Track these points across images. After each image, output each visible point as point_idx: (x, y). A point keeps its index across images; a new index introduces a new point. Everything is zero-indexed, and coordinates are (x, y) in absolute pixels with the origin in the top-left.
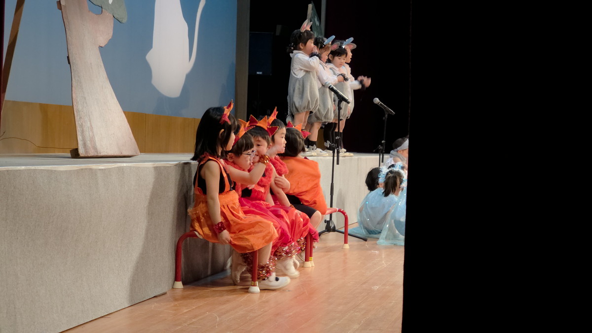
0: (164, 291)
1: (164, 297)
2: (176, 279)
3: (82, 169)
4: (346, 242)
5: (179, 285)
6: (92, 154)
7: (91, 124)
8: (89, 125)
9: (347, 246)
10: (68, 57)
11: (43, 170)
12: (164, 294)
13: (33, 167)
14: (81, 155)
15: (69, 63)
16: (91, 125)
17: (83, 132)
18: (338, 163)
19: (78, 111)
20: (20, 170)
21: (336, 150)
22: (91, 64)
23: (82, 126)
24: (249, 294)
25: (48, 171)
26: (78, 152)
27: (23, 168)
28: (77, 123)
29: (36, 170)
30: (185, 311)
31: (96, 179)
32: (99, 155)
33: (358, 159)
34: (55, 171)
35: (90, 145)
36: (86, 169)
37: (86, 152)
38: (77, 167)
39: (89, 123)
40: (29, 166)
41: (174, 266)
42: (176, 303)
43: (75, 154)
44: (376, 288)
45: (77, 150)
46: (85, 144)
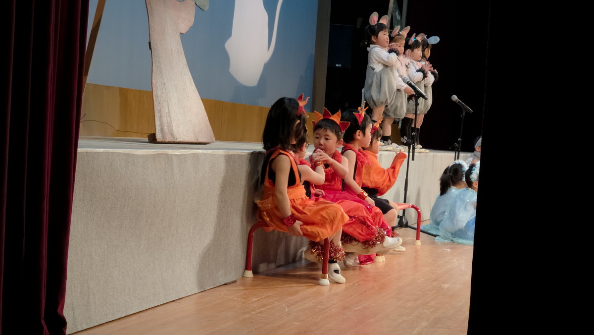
0: (234, 279)
1: (233, 285)
2: (247, 268)
3: (159, 154)
4: (418, 238)
5: (249, 274)
6: (168, 139)
7: (169, 109)
8: (167, 110)
9: (419, 242)
10: (150, 43)
11: (122, 153)
12: (234, 282)
13: (111, 150)
14: (158, 140)
15: (150, 49)
16: (169, 111)
17: (161, 117)
18: (413, 159)
19: (157, 97)
20: (98, 152)
21: (412, 146)
22: (172, 50)
23: (160, 111)
24: (319, 287)
25: (125, 154)
26: (155, 137)
27: (102, 150)
28: (155, 108)
29: (114, 153)
30: (255, 300)
31: (172, 164)
32: (176, 141)
33: (433, 156)
34: (132, 154)
35: (167, 131)
36: (162, 154)
37: (163, 137)
38: (154, 152)
39: (167, 108)
40: (107, 148)
41: (245, 255)
42: (246, 292)
43: (153, 139)
44: (446, 286)
45: (154, 135)
46: (162, 130)
